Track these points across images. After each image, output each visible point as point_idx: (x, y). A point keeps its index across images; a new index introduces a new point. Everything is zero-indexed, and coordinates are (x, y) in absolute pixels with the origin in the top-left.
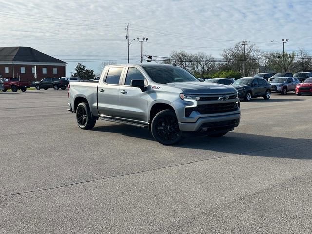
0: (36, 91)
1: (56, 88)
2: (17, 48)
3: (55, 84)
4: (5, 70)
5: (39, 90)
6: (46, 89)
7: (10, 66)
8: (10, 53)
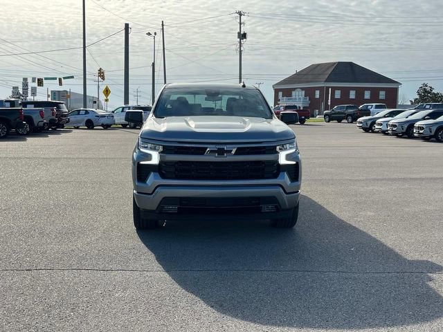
0: (325, 123)
1: (350, 120)
2: (335, 63)
3: (349, 115)
4: (314, 94)
5: (329, 122)
6: (339, 121)
7: (320, 89)
8: (324, 71)
